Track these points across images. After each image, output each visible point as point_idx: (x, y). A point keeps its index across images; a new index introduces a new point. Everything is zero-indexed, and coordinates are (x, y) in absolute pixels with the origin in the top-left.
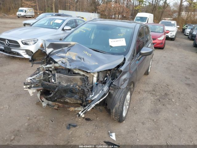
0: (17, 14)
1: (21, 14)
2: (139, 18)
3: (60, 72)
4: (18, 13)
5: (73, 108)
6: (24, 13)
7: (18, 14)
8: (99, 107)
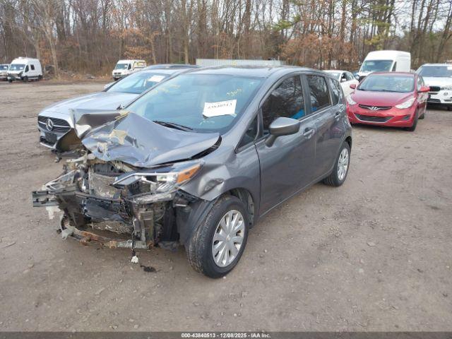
0: (113, 74)
1: (119, 73)
2: (371, 64)
3: (99, 171)
4: (114, 71)
5: (114, 242)
6: (126, 70)
7: (115, 73)
8: (171, 243)
